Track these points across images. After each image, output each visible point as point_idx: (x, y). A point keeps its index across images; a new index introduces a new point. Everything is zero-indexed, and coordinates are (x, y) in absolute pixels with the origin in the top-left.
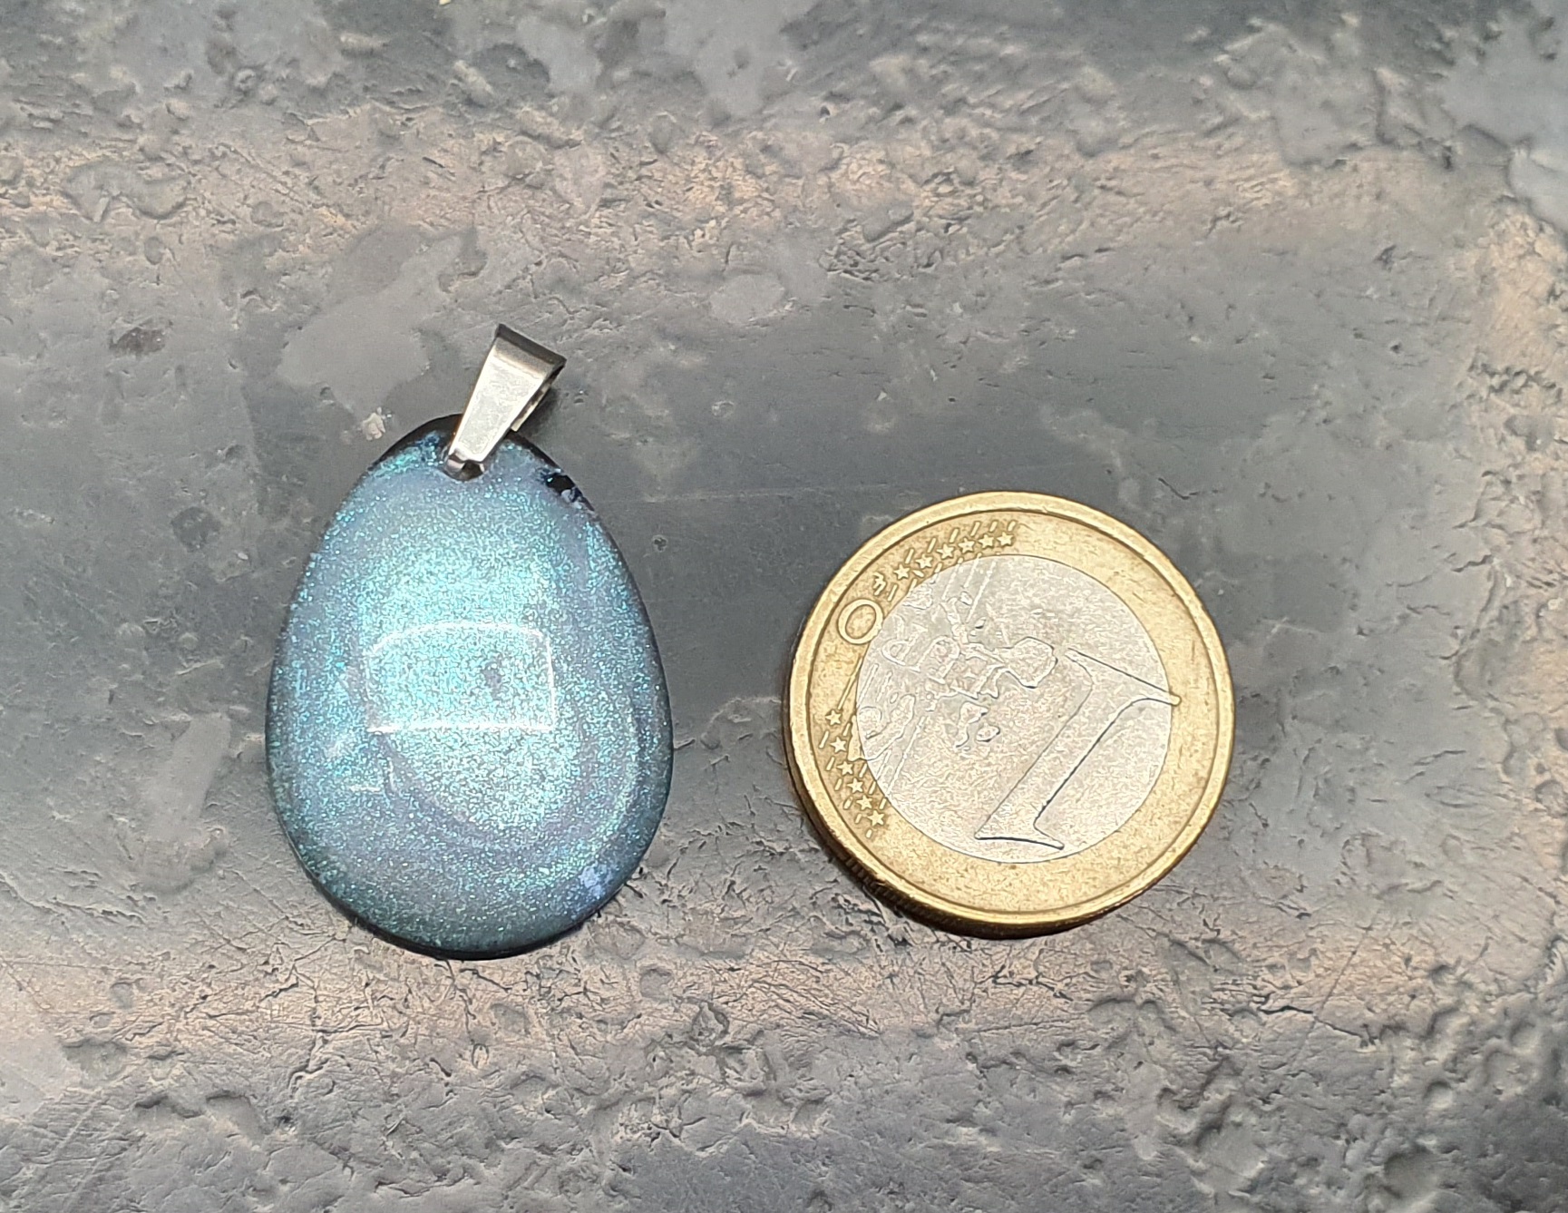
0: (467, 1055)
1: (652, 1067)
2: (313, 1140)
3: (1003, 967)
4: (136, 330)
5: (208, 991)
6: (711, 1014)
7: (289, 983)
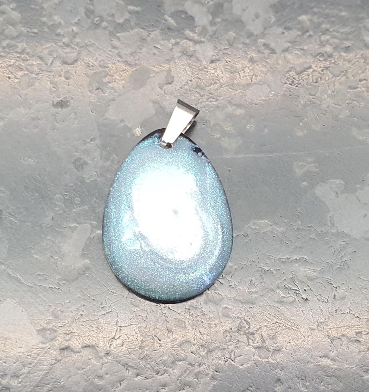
0: (166, 335)
1: (225, 338)
2: (116, 361)
3: (339, 308)
4: (62, 100)
5: (83, 313)
6: (245, 322)
7: (109, 311)
